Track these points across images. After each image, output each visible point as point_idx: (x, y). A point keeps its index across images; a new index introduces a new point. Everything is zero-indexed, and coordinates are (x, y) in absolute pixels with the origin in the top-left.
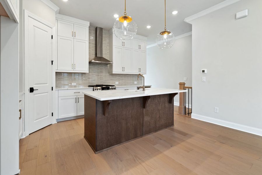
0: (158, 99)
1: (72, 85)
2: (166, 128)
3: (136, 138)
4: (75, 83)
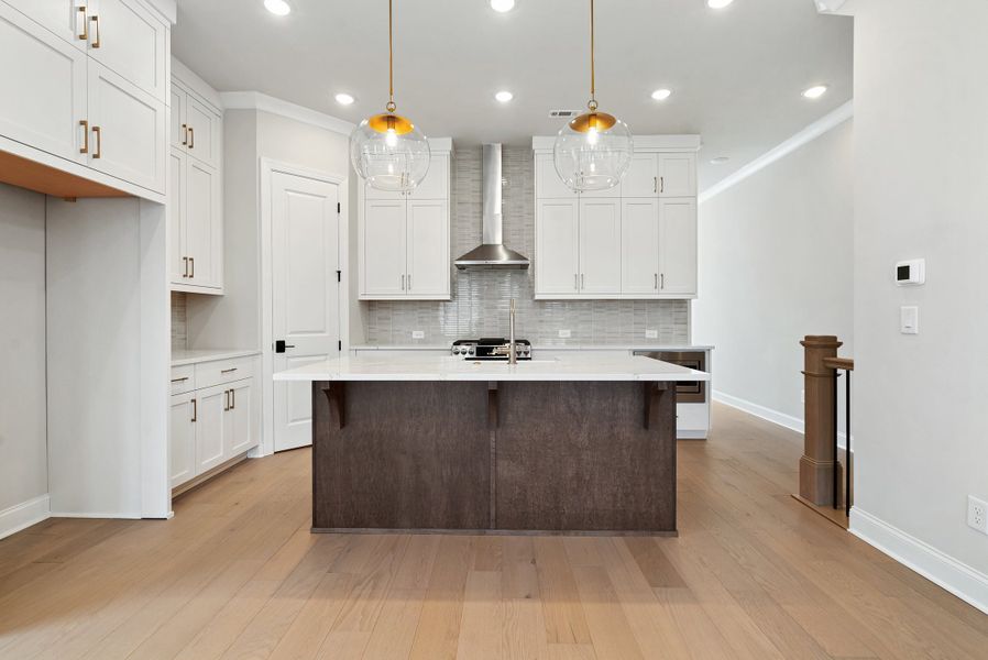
0: (572, 401)
1: (414, 336)
2: (622, 535)
3: (456, 527)
4: (422, 332)
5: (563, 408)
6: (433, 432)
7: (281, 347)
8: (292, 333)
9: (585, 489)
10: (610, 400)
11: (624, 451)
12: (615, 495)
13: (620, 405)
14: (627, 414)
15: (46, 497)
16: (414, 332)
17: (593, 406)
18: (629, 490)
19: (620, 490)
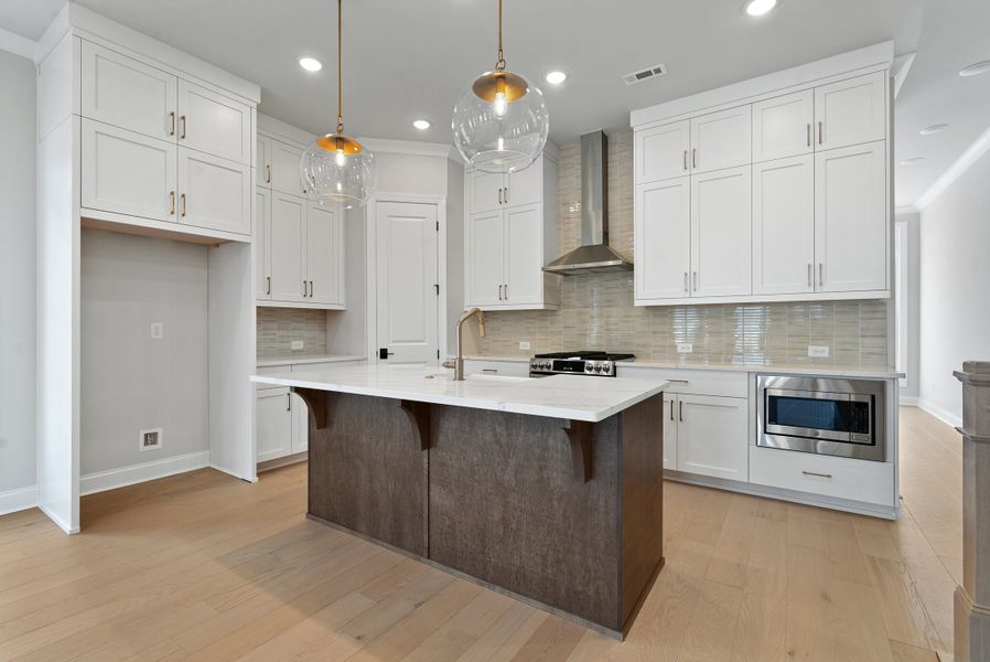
1: (519, 347)
4: (528, 344)
5: (489, 437)
6: (381, 444)
7: (384, 354)
8: (395, 342)
9: (511, 540)
10: (539, 435)
11: (556, 503)
12: (544, 558)
13: (551, 442)
14: (559, 454)
15: (207, 452)
16: (521, 343)
17: (521, 439)
18: (561, 556)
19: (551, 552)
